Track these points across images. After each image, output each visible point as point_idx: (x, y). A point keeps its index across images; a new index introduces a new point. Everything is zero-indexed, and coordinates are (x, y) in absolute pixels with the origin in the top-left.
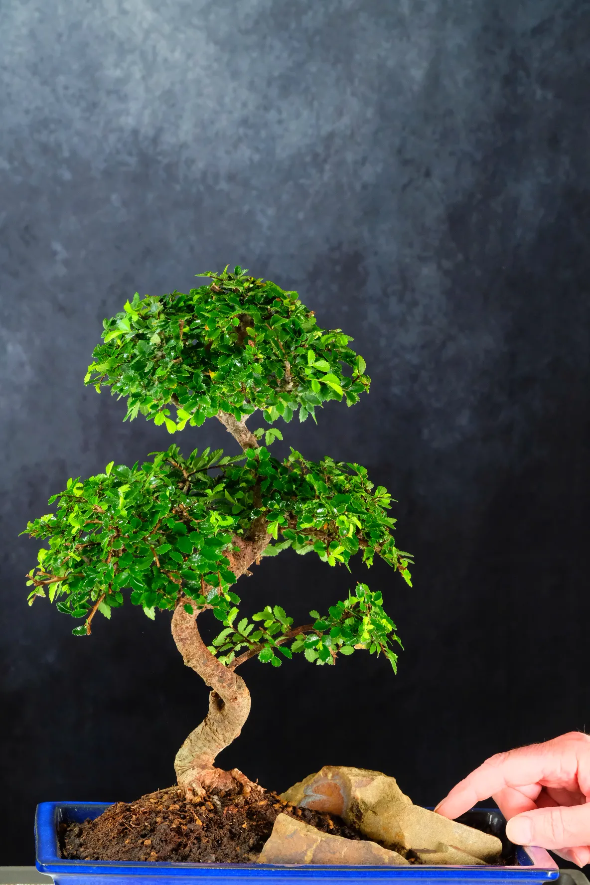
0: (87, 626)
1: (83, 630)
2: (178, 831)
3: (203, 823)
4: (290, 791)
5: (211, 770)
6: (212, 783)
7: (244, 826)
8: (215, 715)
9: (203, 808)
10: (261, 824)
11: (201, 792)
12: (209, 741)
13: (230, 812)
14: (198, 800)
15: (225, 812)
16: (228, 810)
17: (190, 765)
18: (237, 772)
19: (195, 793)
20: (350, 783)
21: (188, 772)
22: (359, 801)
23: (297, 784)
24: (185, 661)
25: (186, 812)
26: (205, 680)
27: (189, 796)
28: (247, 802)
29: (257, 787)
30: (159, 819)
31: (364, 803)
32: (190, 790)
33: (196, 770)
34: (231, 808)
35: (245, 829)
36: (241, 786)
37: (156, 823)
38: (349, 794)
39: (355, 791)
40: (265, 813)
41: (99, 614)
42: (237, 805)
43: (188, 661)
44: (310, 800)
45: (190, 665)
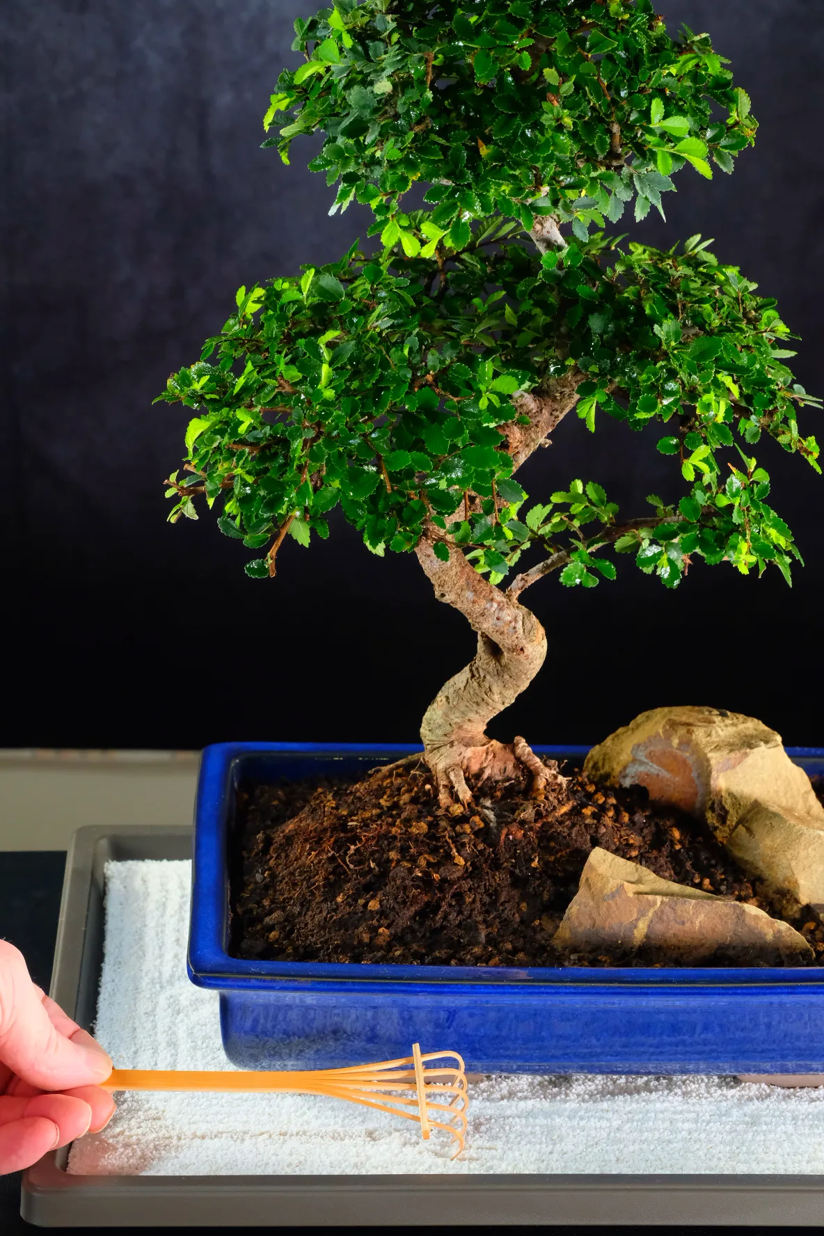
0: (270, 562)
1: (262, 570)
2: (426, 882)
3: (466, 862)
4: (609, 741)
5: (480, 748)
6: (482, 771)
7: (535, 864)
8: (487, 664)
9: (467, 828)
10: (562, 856)
11: (465, 793)
12: (478, 704)
13: (511, 837)
14: (457, 810)
15: (503, 837)
16: (507, 835)
17: (446, 739)
18: (523, 746)
19: (455, 798)
20: (709, 765)
21: (443, 750)
22: (723, 794)
23: (621, 730)
24: (437, 594)
25: (438, 839)
26: (470, 621)
27: (443, 798)
28: (539, 815)
29: (555, 777)
30: (393, 855)
31: (730, 794)
32: (445, 786)
33: (455, 748)
34: (514, 828)
35: (535, 869)
36: (531, 775)
37: (389, 861)
38: (708, 784)
39: (718, 778)
40: (569, 835)
41: (290, 541)
42: (522, 823)
43: (443, 595)
45: (448, 599)
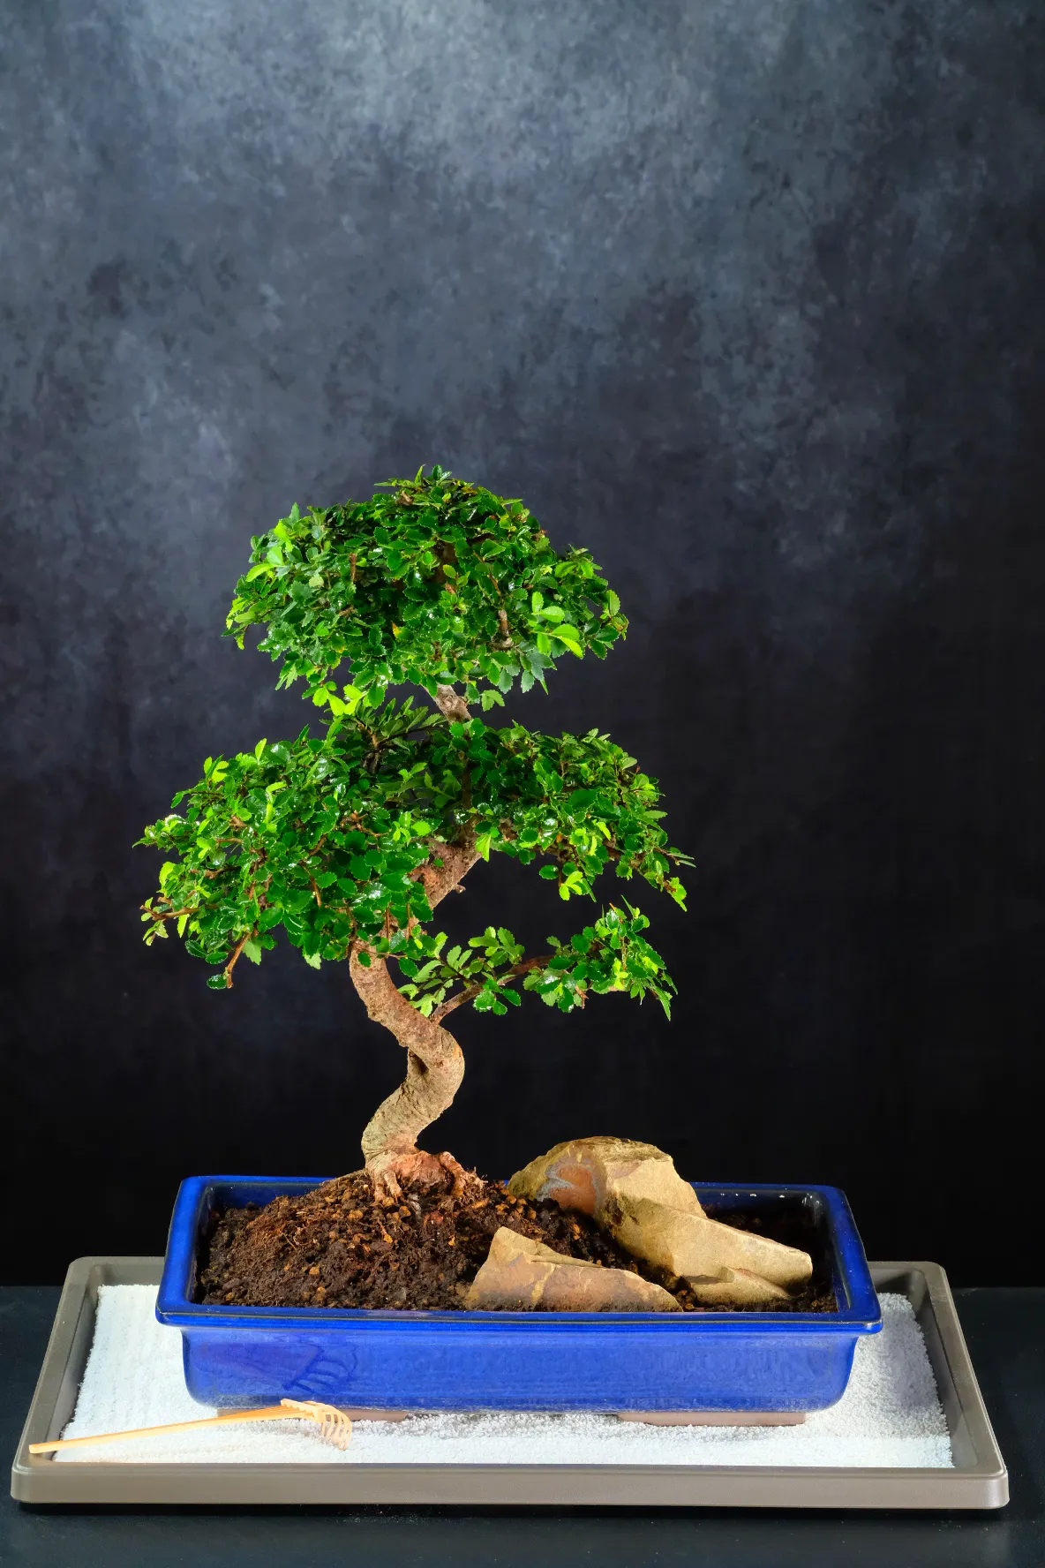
0: (227, 975)
1: (222, 982)
2: (359, 1252)
3: (394, 1239)
4: (528, 1168)
5: (411, 1156)
6: (412, 1173)
7: (451, 1243)
8: (416, 1081)
9: (396, 1215)
10: (475, 1239)
11: (396, 1189)
12: (408, 1116)
13: (432, 1222)
14: (389, 1202)
15: (425, 1222)
16: (429, 1220)
17: (382, 1147)
18: (447, 1157)
19: (387, 1192)
20: (605, 1172)
21: (379, 1157)
22: (618, 1197)
23: (539, 1158)
24: (370, 1013)
25: (370, 1223)
26: (398, 1038)
27: (379, 1194)
28: (457, 1206)
29: (473, 1179)
30: (332, 1234)
31: (624, 1198)
32: (379, 1185)
33: (389, 1155)
34: (434, 1215)
35: (452, 1247)
36: (452, 1179)
37: (329, 1239)
38: (603, 1188)
39: (613, 1182)
40: (482, 1222)
41: (244, 959)
42: (442, 1211)
43: (374, 1014)
44: (554, 1186)
45: (376, 1019)
